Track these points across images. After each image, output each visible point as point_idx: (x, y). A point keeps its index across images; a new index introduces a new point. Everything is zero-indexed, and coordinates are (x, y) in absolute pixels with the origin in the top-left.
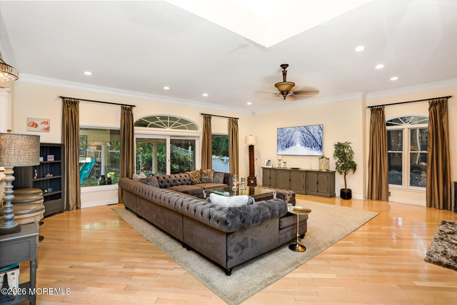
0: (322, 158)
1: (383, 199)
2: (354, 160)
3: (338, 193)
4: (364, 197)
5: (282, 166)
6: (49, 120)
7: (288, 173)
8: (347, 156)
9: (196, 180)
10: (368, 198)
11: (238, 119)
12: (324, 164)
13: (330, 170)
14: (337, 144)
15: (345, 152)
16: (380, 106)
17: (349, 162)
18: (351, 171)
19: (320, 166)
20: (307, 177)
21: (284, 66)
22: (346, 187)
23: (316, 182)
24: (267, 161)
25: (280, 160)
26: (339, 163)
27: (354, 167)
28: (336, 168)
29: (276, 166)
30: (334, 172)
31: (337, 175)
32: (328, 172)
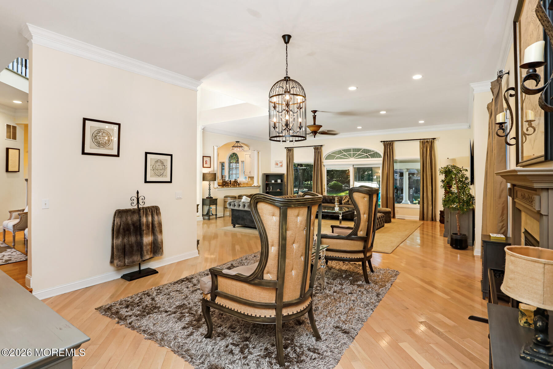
22: (459, 232)
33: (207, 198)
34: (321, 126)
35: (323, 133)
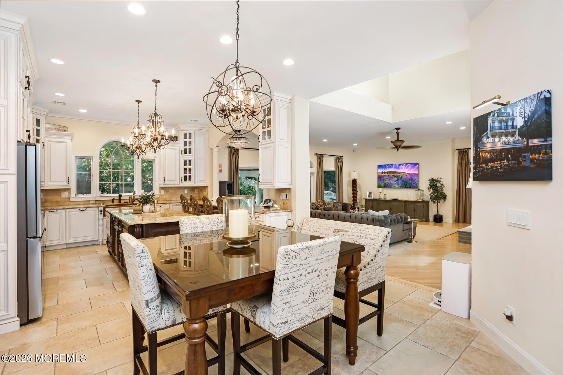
0: (418, 190)
1: (467, 222)
2: (444, 192)
3: (431, 218)
4: (453, 221)
5: (382, 198)
6: (222, 164)
7: (389, 203)
8: (439, 188)
9: (321, 208)
10: (456, 222)
11: (343, 156)
12: (420, 195)
13: (425, 200)
14: (431, 179)
15: (438, 185)
16: (466, 149)
17: (441, 193)
18: (442, 200)
19: (417, 196)
20: (405, 206)
21: (397, 129)
22: (438, 213)
23: (413, 210)
24: (369, 193)
25: (380, 192)
26: (432, 195)
27: (444, 197)
28: (430, 198)
29: (377, 198)
30: (428, 202)
31: (431, 203)
32: (423, 202)
34: (404, 141)
35: (405, 147)
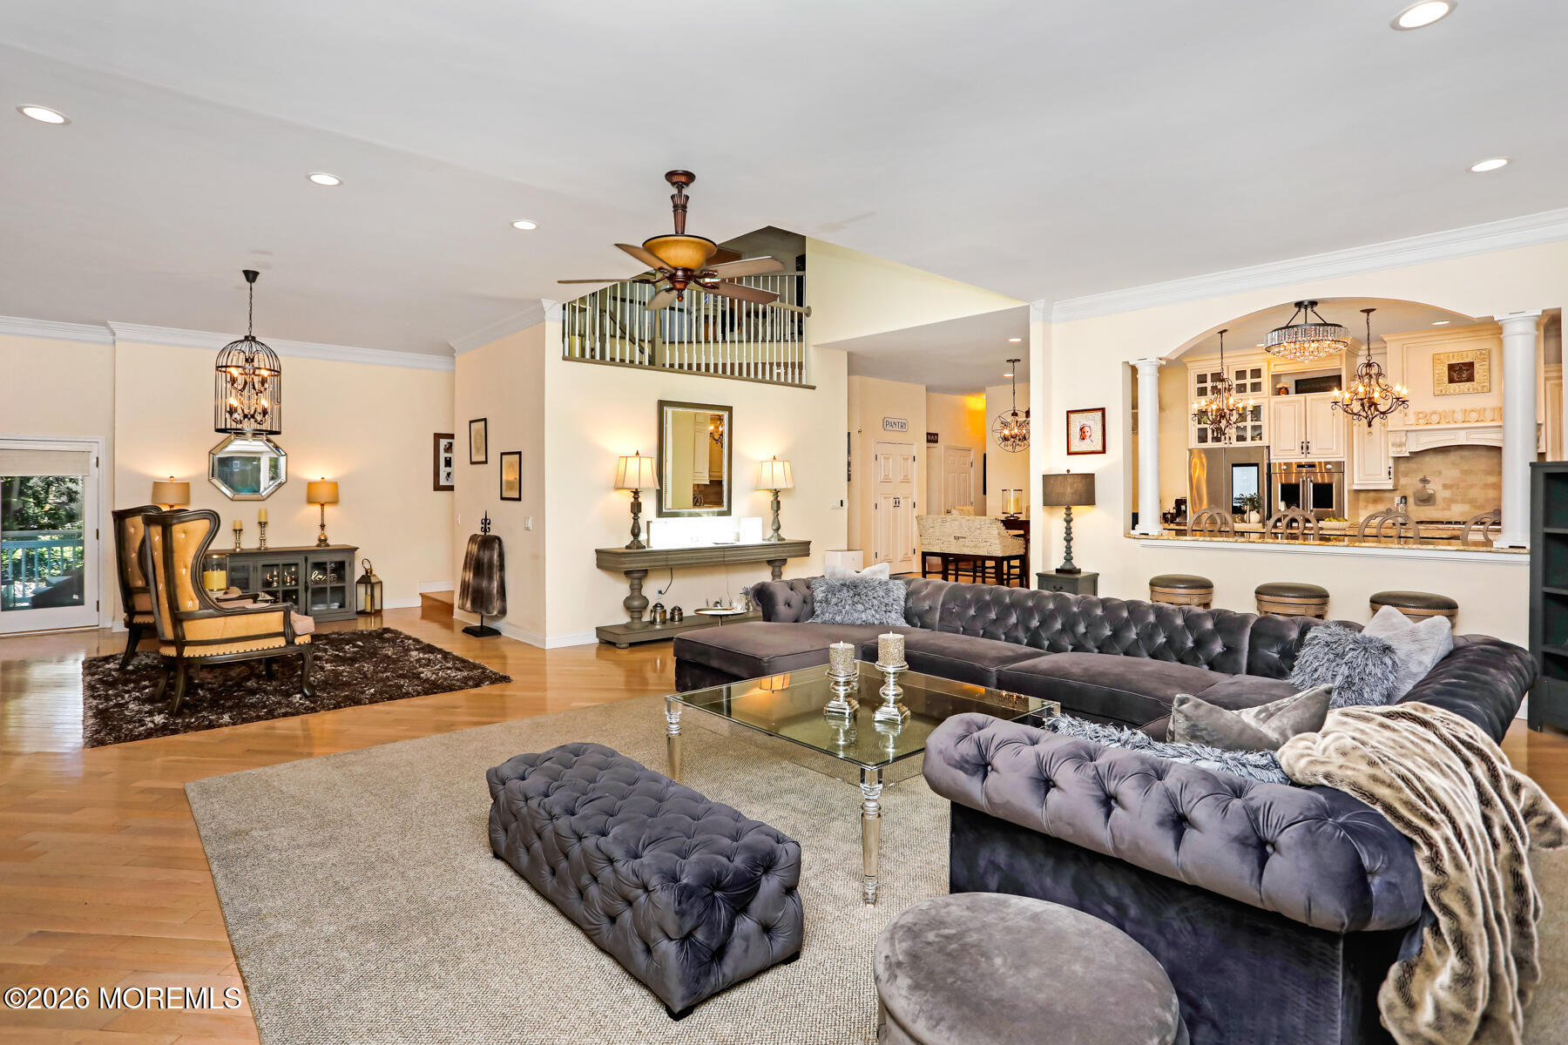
21: (681, 179)
33: (1057, 570)
